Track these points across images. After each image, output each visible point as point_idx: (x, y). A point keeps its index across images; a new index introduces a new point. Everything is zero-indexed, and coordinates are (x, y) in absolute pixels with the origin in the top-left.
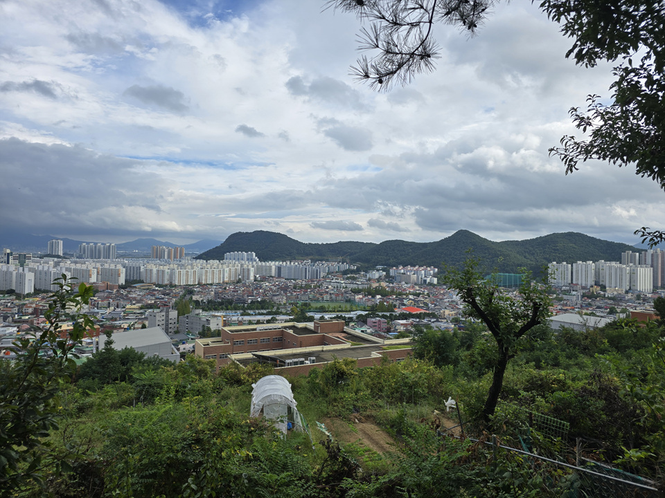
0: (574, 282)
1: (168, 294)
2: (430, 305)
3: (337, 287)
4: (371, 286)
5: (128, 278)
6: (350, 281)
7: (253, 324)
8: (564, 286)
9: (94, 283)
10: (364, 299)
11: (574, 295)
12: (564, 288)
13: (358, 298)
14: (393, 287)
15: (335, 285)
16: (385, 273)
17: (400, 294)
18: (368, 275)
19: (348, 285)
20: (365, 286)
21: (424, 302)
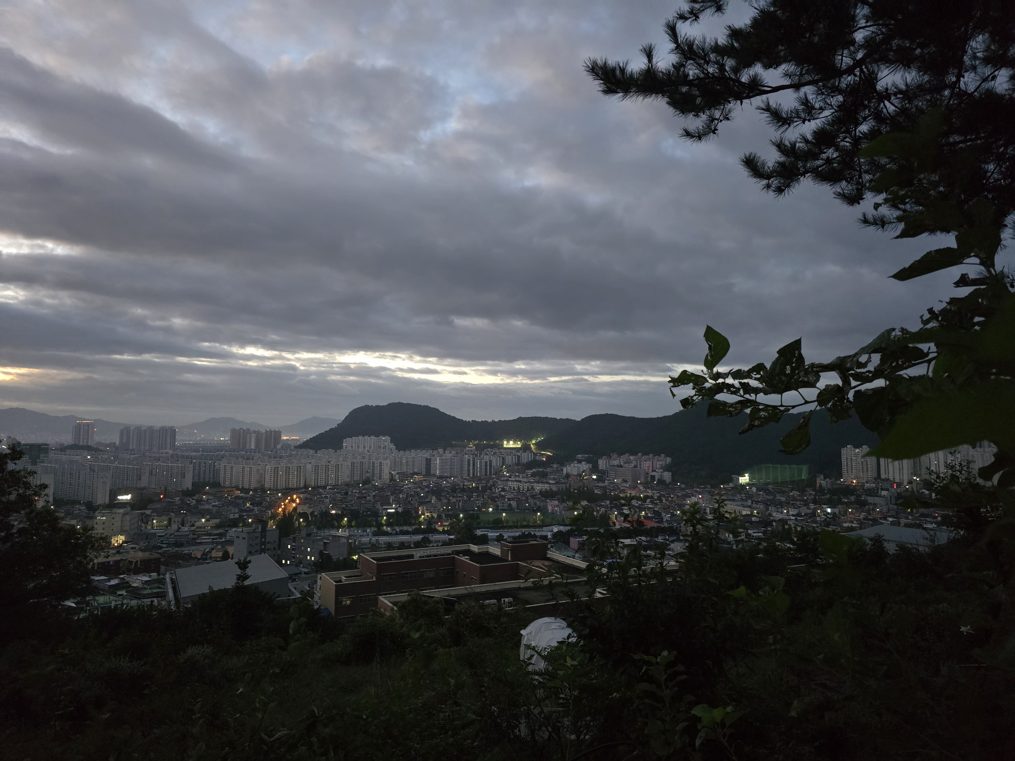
0: (883, 476)
1: (259, 504)
2: (663, 514)
3: (519, 488)
4: (570, 486)
5: (196, 480)
6: (537, 478)
7: (393, 548)
8: (867, 482)
9: (144, 488)
10: (562, 507)
11: (884, 496)
12: (867, 485)
13: (552, 506)
14: (604, 488)
15: (515, 485)
16: (590, 466)
17: (617, 498)
18: (565, 469)
19: (535, 485)
20: (561, 486)
21: (654, 511)
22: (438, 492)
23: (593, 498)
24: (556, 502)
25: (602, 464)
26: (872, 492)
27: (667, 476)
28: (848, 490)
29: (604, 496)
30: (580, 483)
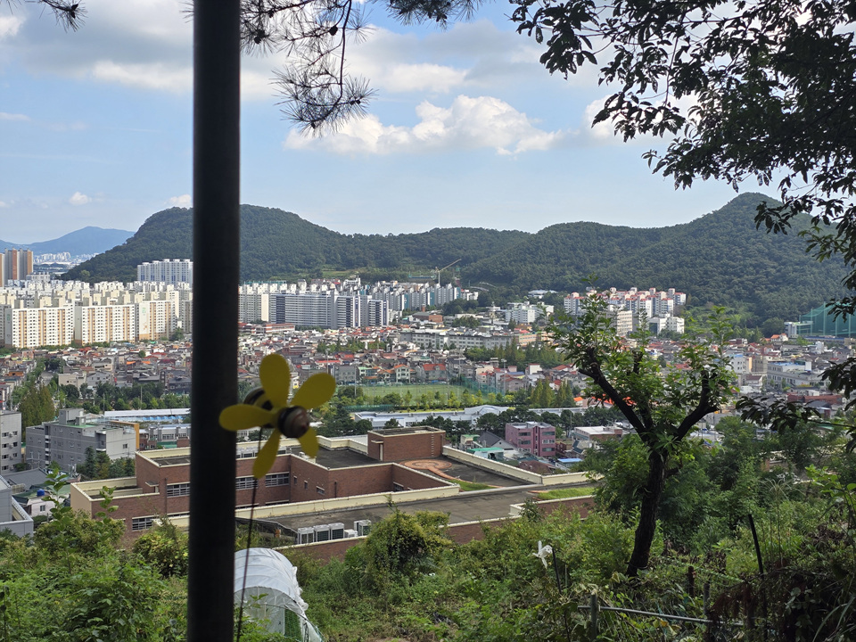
3: (430, 346)
4: (516, 342)
6: (462, 330)
10: (498, 375)
13: (483, 372)
18: (508, 315)
19: (458, 340)
20: (500, 341)
24: (491, 368)
25: (570, 305)
27: (679, 324)
30: (532, 338)
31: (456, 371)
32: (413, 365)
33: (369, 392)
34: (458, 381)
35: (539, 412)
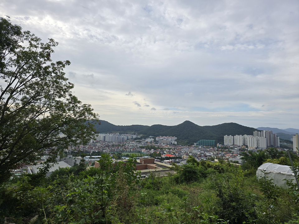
0: (235, 144)
4: (148, 145)
6: (138, 143)
10: (146, 151)
11: (236, 149)
12: (231, 146)
13: (143, 150)
14: (158, 146)
15: (132, 145)
16: (154, 139)
17: (162, 149)
18: (146, 140)
19: (138, 145)
20: (146, 145)
21: (173, 153)
22: (108, 146)
23: (155, 149)
24: (144, 150)
25: (157, 139)
26: (232, 148)
27: (176, 143)
28: (226, 148)
29: (158, 148)
30: (151, 144)
31: (138, 150)
32: (130, 149)
33: (123, 154)
34: (139, 152)
35: (157, 157)
